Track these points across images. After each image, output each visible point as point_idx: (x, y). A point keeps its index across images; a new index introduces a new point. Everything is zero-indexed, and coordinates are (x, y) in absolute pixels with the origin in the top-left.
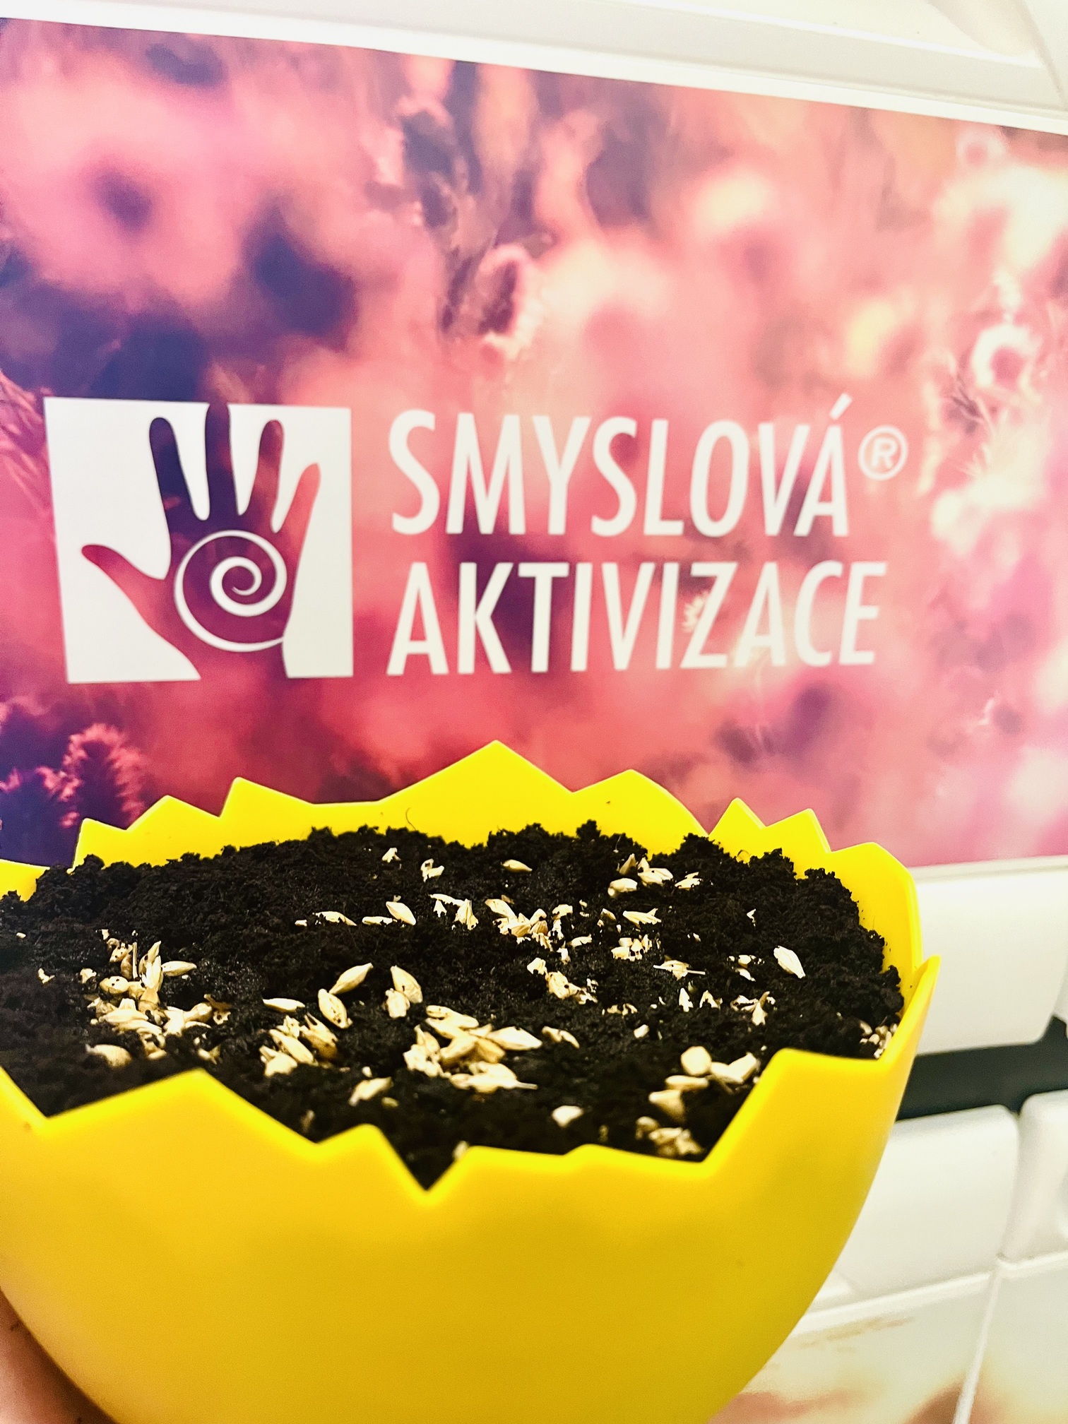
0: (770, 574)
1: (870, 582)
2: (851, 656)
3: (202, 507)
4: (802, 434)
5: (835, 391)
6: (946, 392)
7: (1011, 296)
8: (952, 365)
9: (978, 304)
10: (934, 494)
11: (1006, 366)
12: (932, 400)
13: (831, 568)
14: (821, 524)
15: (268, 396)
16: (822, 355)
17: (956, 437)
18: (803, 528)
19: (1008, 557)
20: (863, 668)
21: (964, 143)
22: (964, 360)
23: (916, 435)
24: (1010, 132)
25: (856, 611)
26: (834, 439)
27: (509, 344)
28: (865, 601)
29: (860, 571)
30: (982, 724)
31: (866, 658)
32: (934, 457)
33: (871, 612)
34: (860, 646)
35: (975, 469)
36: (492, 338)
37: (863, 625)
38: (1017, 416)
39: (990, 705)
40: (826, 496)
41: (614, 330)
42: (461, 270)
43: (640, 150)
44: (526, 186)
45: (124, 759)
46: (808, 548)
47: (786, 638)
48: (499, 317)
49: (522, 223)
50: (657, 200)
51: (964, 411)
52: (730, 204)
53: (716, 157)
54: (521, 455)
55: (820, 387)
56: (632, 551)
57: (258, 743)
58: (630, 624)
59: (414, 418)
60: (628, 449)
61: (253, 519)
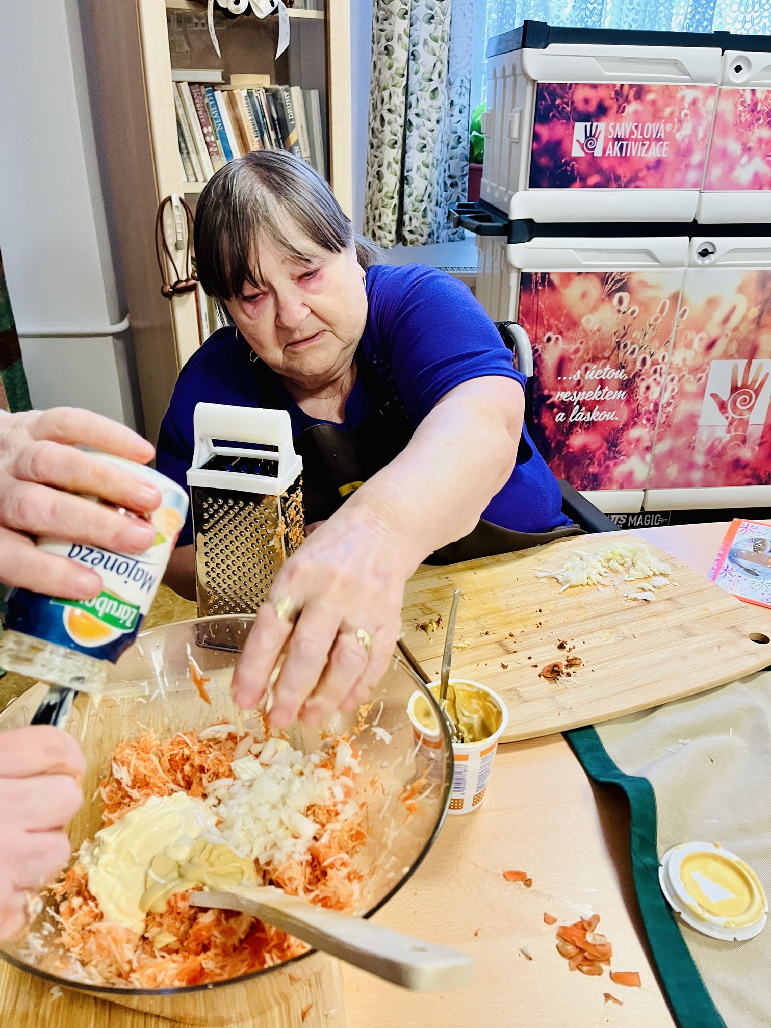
0: (653, 143)
1: (667, 145)
2: (664, 155)
3: (588, 135)
4: (658, 125)
6: (678, 119)
7: (687, 106)
8: (678, 115)
9: (682, 107)
10: (676, 132)
11: (686, 115)
12: (676, 120)
13: (661, 143)
14: (660, 136)
15: (597, 121)
16: (661, 114)
17: (679, 125)
18: (658, 137)
19: (687, 141)
20: (665, 157)
21: (680, 87)
22: (680, 114)
23: (674, 124)
24: (686, 86)
25: (665, 149)
26: (662, 125)
27: (624, 114)
28: (667, 147)
29: (666, 143)
30: (683, 166)
31: (666, 155)
32: (676, 127)
33: (667, 149)
35: (682, 129)
36: (622, 114)
37: (666, 151)
38: (687, 122)
39: (684, 163)
40: (661, 133)
41: (636, 112)
42: (619, 106)
43: (640, 92)
44: (627, 97)
45: (576, 166)
46: (658, 140)
47: (654, 152)
48: (623, 112)
49: (627, 101)
50: (642, 97)
51: (680, 121)
52: (650, 97)
53: (649, 91)
54: (624, 127)
55: (661, 118)
56: (636, 140)
57: (590, 165)
58: (635, 150)
59: (613, 124)
60: (637, 127)
61: (594, 136)
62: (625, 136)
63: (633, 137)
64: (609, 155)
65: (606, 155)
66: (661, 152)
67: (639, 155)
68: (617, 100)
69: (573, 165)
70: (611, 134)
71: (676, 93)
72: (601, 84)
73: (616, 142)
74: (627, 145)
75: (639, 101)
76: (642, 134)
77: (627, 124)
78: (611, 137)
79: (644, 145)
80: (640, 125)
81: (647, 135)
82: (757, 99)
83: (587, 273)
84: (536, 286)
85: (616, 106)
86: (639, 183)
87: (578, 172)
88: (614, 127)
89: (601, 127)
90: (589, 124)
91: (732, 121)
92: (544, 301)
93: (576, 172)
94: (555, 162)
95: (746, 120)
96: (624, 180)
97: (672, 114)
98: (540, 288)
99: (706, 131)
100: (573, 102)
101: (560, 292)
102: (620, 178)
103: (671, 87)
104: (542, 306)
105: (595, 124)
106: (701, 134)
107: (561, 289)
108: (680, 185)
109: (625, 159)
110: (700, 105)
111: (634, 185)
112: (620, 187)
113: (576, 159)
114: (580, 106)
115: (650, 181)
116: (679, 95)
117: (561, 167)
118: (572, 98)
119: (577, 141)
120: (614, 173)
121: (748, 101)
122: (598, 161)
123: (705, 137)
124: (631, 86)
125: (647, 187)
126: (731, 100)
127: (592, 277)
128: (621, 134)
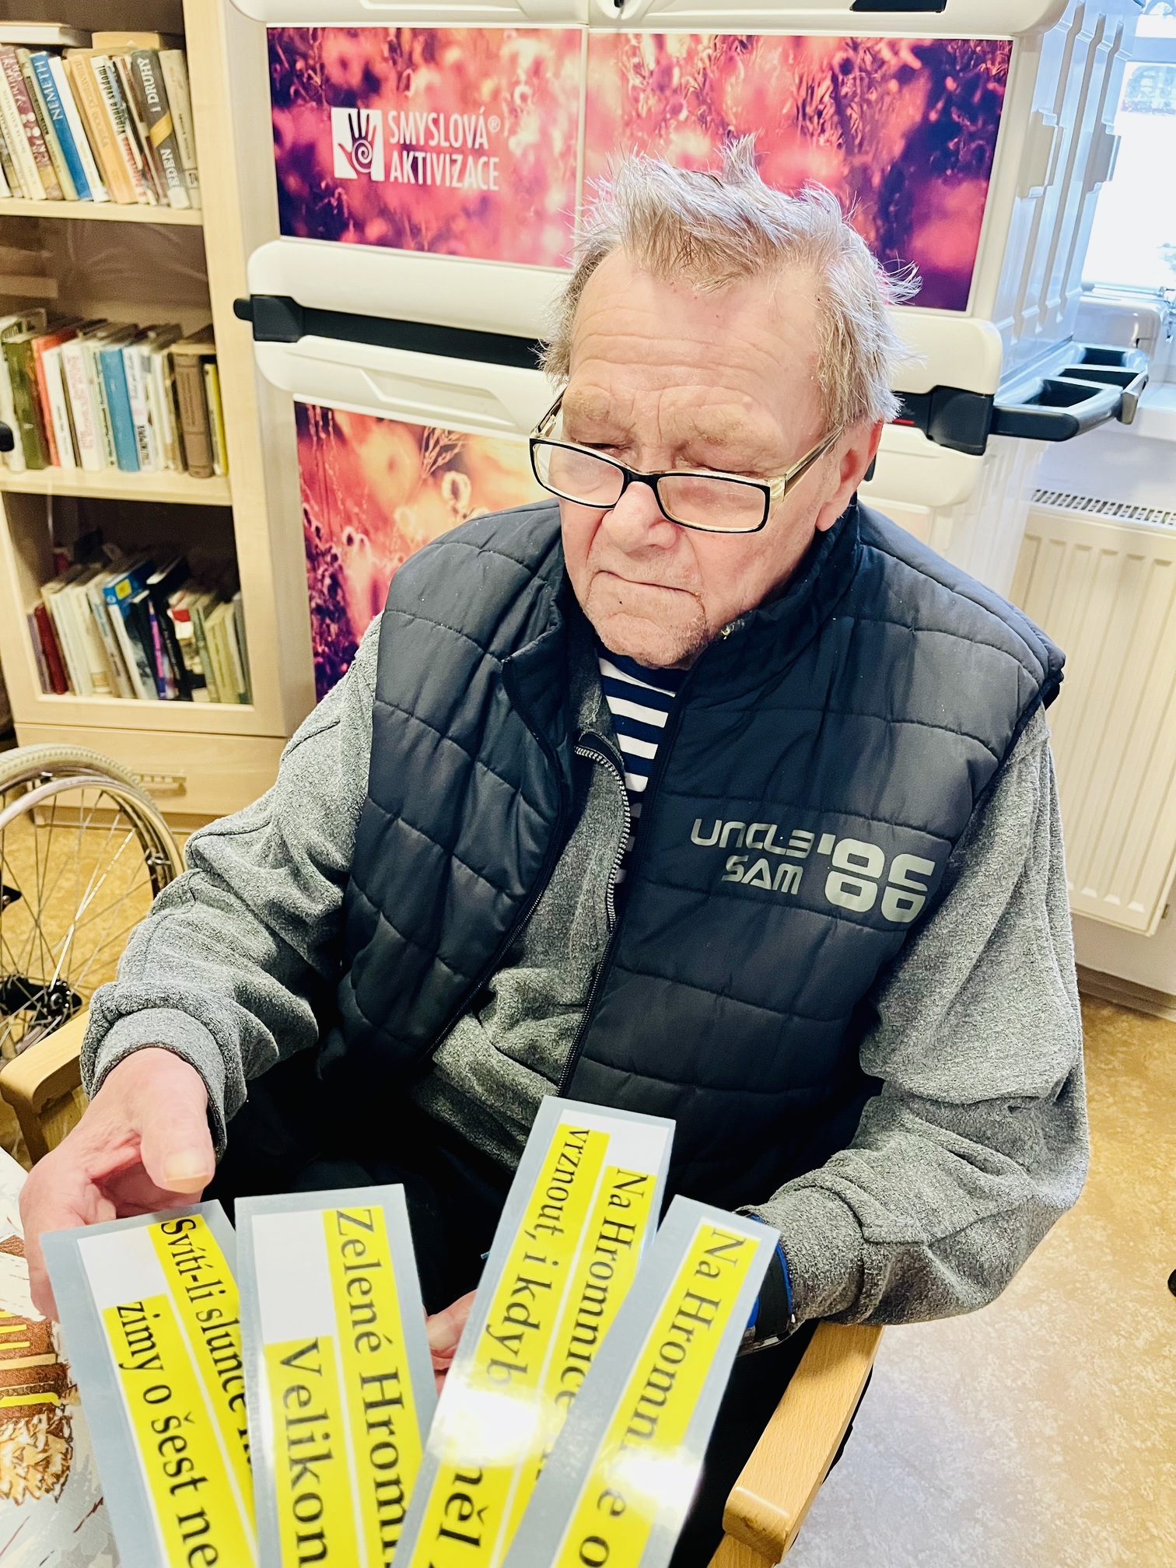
0: (470, 159)
1: (495, 164)
2: (494, 188)
3: (357, 135)
4: (474, 118)
5: (480, 107)
6: (508, 105)
7: (523, 77)
8: (508, 96)
9: (514, 79)
10: (508, 137)
11: (524, 97)
12: (505, 108)
13: (484, 159)
14: (481, 145)
15: (367, 107)
16: (476, 95)
17: (513, 119)
18: (477, 146)
19: (531, 158)
20: (495, 192)
21: (506, 34)
22: (512, 96)
23: (502, 119)
24: (517, 30)
25: (492, 172)
26: (481, 119)
27: (410, 94)
28: (495, 169)
29: (493, 160)
30: (531, 214)
31: (496, 188)
32: (507, 125)
33: (496, 174)
34: (495, 184)
35: (519, 130)
36: (407, 93)
37: (495, 178)
38: (528, 113)
39: (532, 209)
40: (481, 136)
41: (430, 89)
42: (400, 76)
43: (432, 43)
44: (411, 54)
45: (344, 197)
46: (479, 152)
47: (476, 180)
48: (407, 87)
49: (411, 63)
50: (437, 56)
51: (514, 111)
52: (452, 55)
53: (448, 44)
54: (414, 123)
55: (477, 104)
56: (439, 150)
57: (367, 197)
58: (439, 172)
59: (393, 113)
60: (436, 121)
61: (366, 138)
62: (418, 140)
63: (433, 143)
64: (396, 178)
65: (392, 179)
66: (486, 182)
67: (448, 183)
68: (395, 63)
69: (340, 194)
70: (393, 136)
71: (499, 48)
72: (363, 29)
73: (405, 153)
74: (424, 159)
75: (432, 65)
76: (447, 139)
77: (417, 115)
78: (394, 141)
79: (453, 162)
80: (442, 117)
81: (456, 140)
82: (669, 57)
83: (392, 421)
84: (317, 431)
85: (393, 77)
86: (454, 244)
87: (350, 213)
88: (397, 120)
89: (374, 116)
90: (354, 112)
91: (619, 112)
92: (332, 462)
93: (346, 211)
94: (311, 187)
95: (649, 110)
96: (427, 236)
97: (496, 94)
98: (323, 435)
99: (569, 137)
100: (322, 66)
101: (353, 450)
102: (419, 230)
103: (487, 34)
104: (331, 472)
105: (364, 112)
106: (558, 145)
107: (354, 444)
108: (530, 257)
109: (424, 189)
110: (549, 75)
111: (445, 248)
112: (421, 249)
113: (343, 183)
114: (336, 74)
115: (475, 242)
116: (505, 52)
117: (322, 198)
118: (320, 57)
119: (340, 145)
120: (409, 221)
121: (651, 64)
122: (380, 191)
123: (568, 151)
124: (415, 32)
125: (470, 254)
126: (612, 61)
127: (401, 430)
128: (410, 138)
